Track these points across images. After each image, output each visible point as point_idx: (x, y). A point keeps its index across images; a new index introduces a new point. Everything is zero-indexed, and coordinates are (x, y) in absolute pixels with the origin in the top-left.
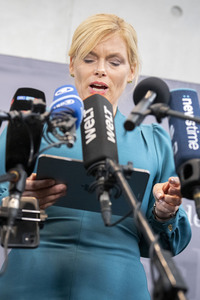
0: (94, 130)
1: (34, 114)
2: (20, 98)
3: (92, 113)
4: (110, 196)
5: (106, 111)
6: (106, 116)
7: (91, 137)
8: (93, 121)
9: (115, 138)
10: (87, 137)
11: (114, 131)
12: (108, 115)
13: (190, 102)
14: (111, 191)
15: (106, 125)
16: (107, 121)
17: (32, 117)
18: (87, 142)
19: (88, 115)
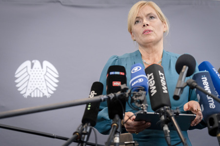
0: (155, 87)
1: (123, 93)
2: (112, 73)
3: (153, 76)
4: (169, 127)
5: (160, 74)
6: (161, 77)
7: (154, 92)
8: (154, 81)
9: (167, 90)
10: (152, 92)
11: (166, 86)
12: (162, 76)
13: (206, 80)
14: (169, 124)
15: (161, 83)
16: (162, 80)
17: (121, 95)
18: (152, 95)
19: (151, 77)
